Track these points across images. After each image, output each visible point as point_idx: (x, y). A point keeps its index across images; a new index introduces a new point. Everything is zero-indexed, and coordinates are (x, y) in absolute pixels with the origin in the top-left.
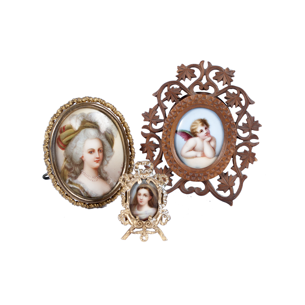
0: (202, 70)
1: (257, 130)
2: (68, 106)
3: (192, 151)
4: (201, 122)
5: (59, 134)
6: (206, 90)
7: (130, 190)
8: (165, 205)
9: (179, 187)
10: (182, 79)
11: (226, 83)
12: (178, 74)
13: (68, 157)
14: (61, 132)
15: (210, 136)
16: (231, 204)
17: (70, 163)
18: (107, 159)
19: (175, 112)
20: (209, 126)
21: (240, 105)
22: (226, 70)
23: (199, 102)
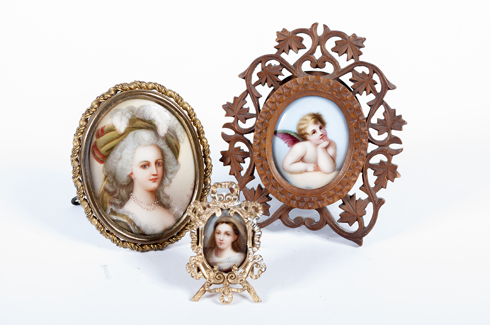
0: (314, 36)
1: (400, 129)
2: (109, 96)
3: (299, 163)
4: (313, 118)
5: (95, 139)
6: (321, 68)
7: (203, 226)
8: (258, 248)
9: (280, 218)
10: (284, 51)
11: (352, 58)
12: (278, 44)
13: (109, 174)
14: (98, 136)
15: (328, 140)
16: (360, 243)
17: (112, 183)
18: (170, 176)
19: (273, 103)
20: (325, 124)
21: (373, 91)
22: (351, 37)
23: (310, 88)
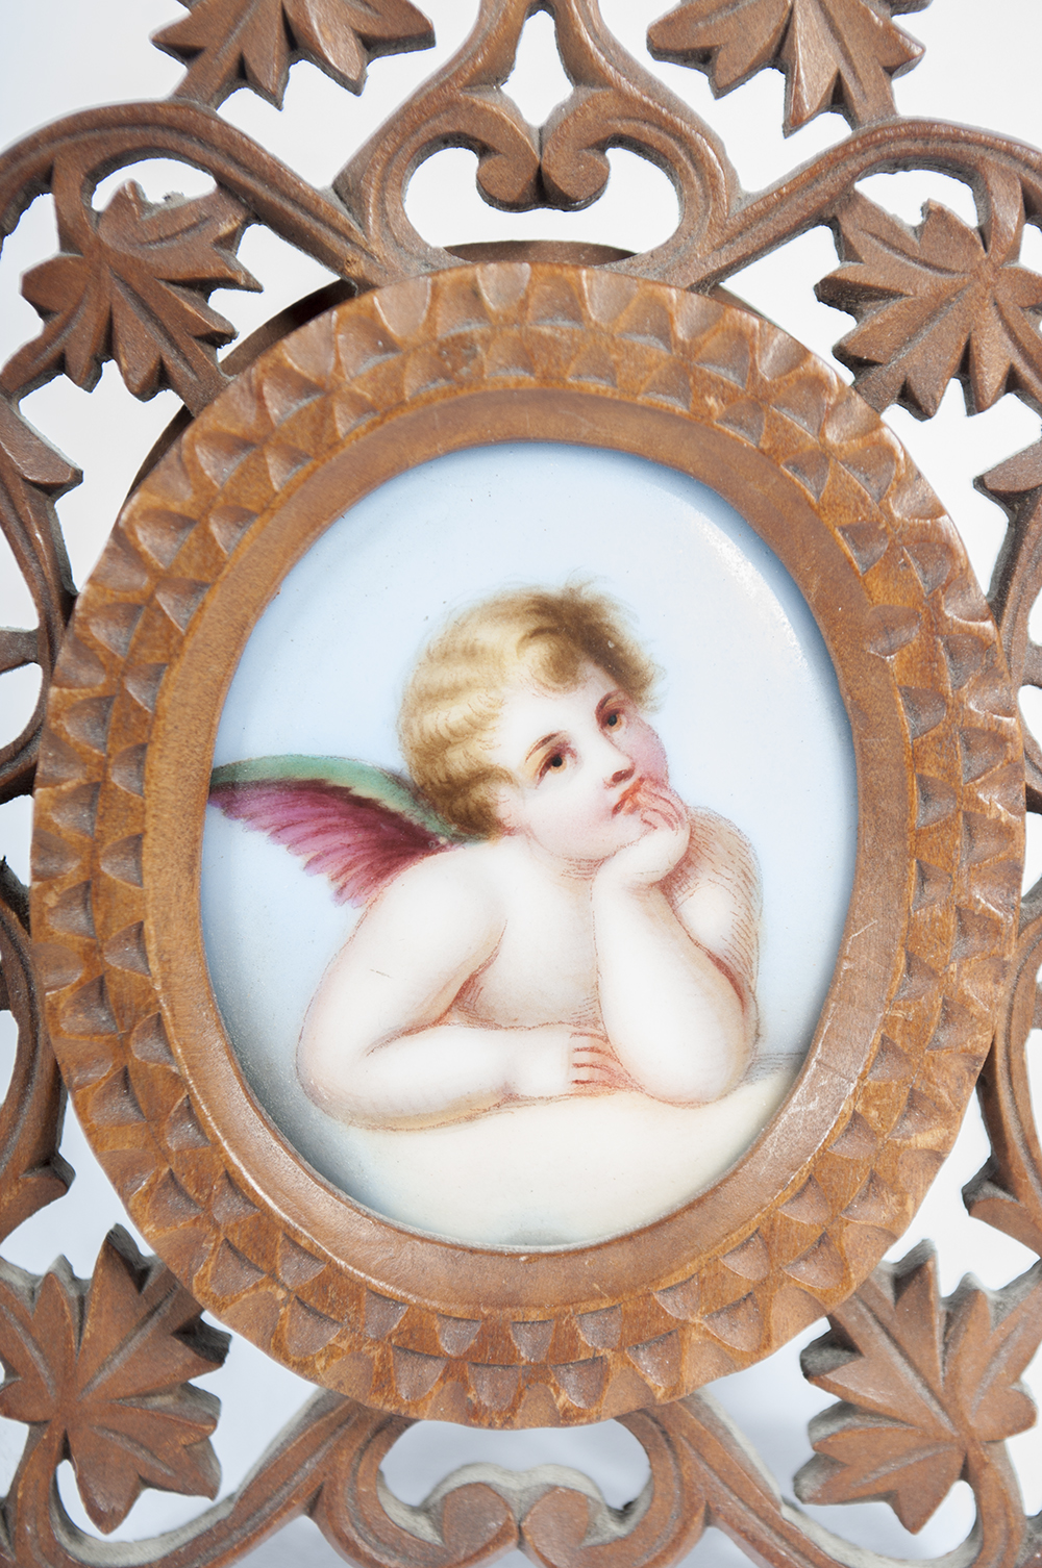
3: (442, 1029)
4: (537, 633)
6: (566, 203)
9: (316, 1505)
10: (242, 75)
11: (838, 100)
12: (181, 11)
15: (675, 816)
19: (182, 522)
20: (643, 686)
23: (499, 371)
